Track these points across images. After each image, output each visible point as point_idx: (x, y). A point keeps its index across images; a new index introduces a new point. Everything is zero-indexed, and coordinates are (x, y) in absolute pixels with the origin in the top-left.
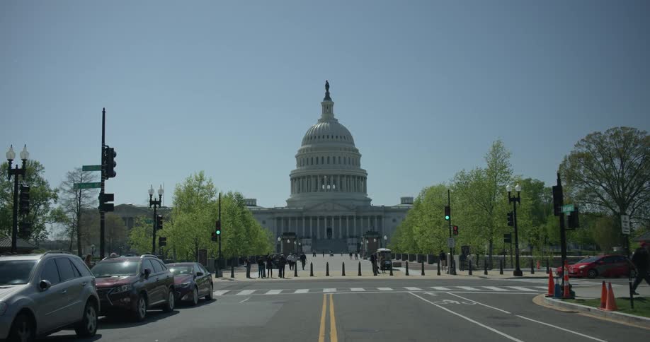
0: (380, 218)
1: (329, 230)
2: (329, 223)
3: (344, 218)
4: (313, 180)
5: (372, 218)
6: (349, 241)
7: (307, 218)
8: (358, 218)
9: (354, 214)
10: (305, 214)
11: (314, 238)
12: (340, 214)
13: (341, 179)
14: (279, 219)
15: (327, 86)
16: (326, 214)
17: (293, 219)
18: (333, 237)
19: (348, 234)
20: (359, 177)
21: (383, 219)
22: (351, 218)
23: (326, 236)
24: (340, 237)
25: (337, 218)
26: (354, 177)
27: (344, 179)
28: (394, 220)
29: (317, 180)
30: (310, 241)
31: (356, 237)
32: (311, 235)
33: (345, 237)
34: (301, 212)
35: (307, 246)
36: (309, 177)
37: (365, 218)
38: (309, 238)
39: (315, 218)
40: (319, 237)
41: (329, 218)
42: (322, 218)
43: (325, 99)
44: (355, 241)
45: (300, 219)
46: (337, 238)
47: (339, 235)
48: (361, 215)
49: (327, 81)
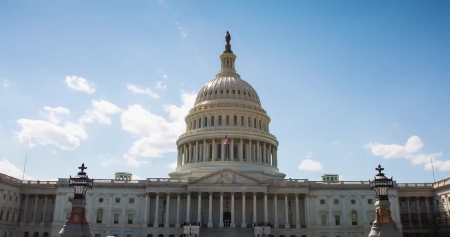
0: (302, 197)
1: (227, 215)
2: (227, 204)
3: (249, 196)
4: (206, 146)
5: (291, 197)
7: (194, 196)
8: (271, 197)
9: (264, 189)
10: (191, 188)
11: (204, 226)
12: (244, 189)
13: (244, 146)
14: (152, 196)
15: (228, 38)
16: (223, 189)
17: (174, 196)
18: (233, 225)
20: (268, 145)
21: (307, 199)
22: (260, 196)
23: (221, 224)
24: (244, 225)
25: (238, 196)
26: (262, 143)
27: (249, 146)
28: (323, 202)
29: (211, 147)
31: (269, 225)
32: (199, 220)
33: (250, 226)
34: (185, 186)
36: (201, 142)
37: (281, 197)
38: (195, 224)
39: (205, 196)
40: (210, 225)
41: (227, 196)
42: (216, 196)
43: (225, 52)
45: (183, 196)
46: (239, 226)
47: (241, 222)
48: (274, 193)
49: (228, 33)
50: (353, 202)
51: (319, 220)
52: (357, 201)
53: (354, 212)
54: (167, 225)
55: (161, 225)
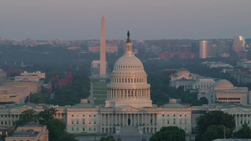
1: (129, 121)
2: (129, 117)
3: (137, 114)
5: (152, 114)
6: (139, 128)
7: (118, 115)
8: (144, 115)
9: (142, 113)
10: (117, 112)
12: (135, 113)
13: (135, 91)
14: (103, 115)
16: (128, 113)
17: (110, 114)
18: (131, 124)
19: (139, 124)
22: (141, 115)
23: (127, 124)
24: (135, 125)
25: (133, 114)
28: (163, 115)
30: (119, 128)
32: (120, 124)
33: (137, 124)
34: (115, 112)
35: (118, 130)
37: (148, 115)
39: (122, 115)
40: (124, 124)
42: (125, 115)
44: (142, 128)
45: (114, 115)
46: (133, 125)
47: (134, 124)
48: (145, 113)
49: (128, 31)
50: (174, 115)
51: (162, 122)
52: (176, 115)
53: (174, 119)
54: (109, 125)
55: (107, 125)
